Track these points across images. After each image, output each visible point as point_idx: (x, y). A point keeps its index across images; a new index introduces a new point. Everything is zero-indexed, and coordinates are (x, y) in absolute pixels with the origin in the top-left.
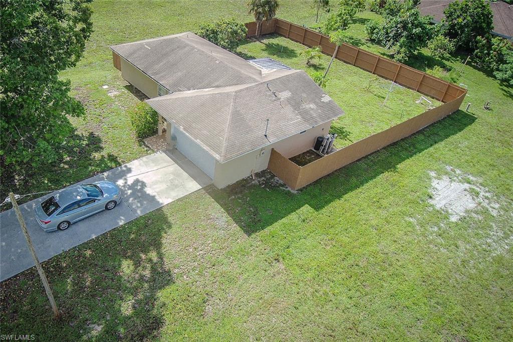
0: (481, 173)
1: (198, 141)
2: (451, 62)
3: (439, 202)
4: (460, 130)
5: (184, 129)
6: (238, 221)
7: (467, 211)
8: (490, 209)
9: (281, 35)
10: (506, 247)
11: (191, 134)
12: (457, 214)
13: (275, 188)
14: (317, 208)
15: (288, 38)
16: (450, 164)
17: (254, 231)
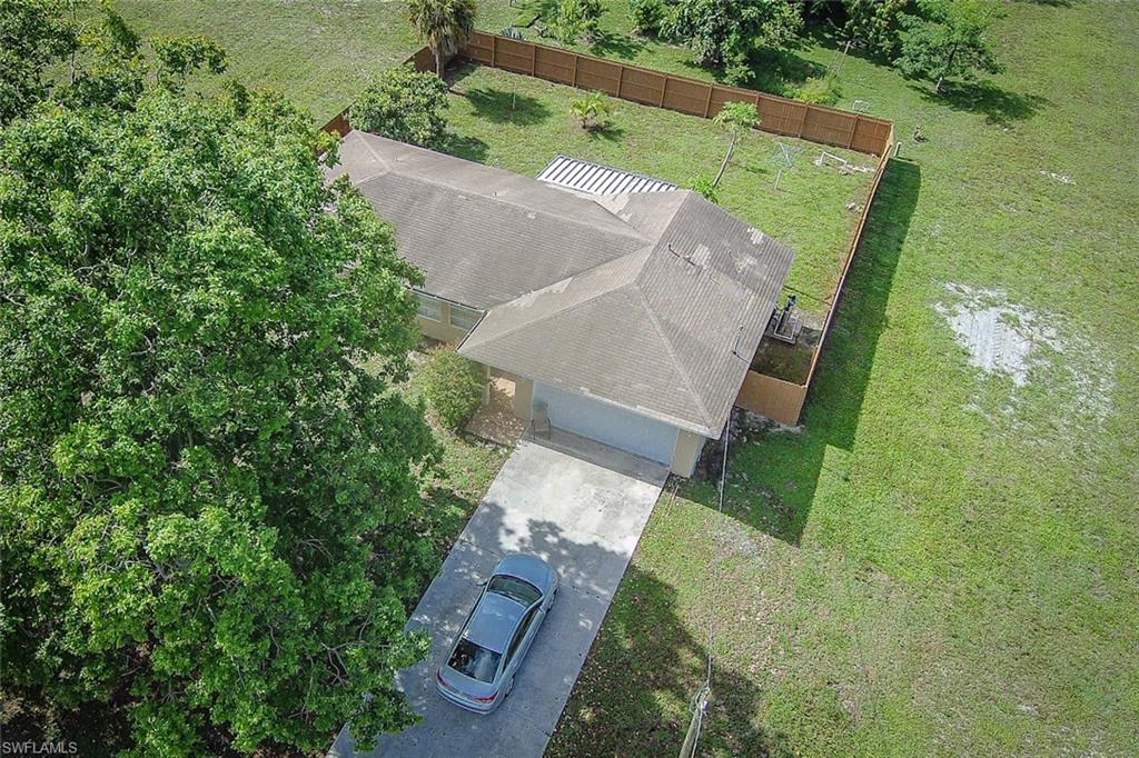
0: (995, 280)
1: (639, 409)
2: (805, 49)
3: (983, 359)
4: (914, 201)
5: (591, 391)
6: (764, 527)
7: (1026, 360)
8: (1049, 342)
9: (477, 63)
10: (1107, 400)
11: (614, 398)
12: (1018, 370)
13: (762, 434)
14: (846, 444)
15: (495, 67)
16: (946, 279)
17: (800, 533)
